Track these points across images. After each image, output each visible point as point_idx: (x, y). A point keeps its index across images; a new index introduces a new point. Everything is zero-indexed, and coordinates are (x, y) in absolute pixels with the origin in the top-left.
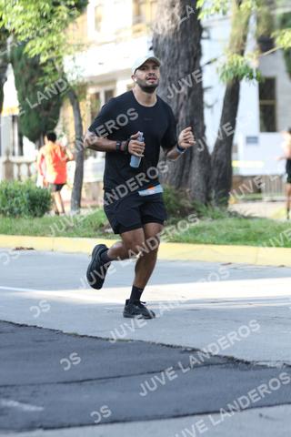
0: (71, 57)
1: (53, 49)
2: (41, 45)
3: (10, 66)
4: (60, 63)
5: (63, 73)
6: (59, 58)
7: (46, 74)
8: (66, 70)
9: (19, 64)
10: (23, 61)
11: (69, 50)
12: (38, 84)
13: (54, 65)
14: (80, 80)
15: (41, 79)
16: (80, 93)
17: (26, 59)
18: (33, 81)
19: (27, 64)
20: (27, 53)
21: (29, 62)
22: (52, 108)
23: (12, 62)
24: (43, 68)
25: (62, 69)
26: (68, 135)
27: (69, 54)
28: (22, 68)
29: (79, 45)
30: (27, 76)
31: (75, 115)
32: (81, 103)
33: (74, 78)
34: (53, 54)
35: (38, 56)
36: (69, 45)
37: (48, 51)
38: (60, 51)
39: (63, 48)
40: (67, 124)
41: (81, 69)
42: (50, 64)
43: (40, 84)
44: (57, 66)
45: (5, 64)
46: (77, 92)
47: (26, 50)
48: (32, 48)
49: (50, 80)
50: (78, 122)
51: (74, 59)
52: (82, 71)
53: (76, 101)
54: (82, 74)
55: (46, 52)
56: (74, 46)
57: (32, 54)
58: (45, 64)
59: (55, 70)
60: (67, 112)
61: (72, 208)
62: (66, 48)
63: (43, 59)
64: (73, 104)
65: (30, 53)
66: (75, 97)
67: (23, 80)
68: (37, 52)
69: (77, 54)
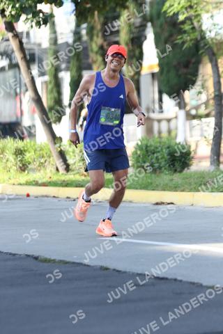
0: (210, 14)
1: (191, 7)
2: (179, 4)
3: (149, 24)
4: (199, 21)
5: (202, 31)
6: (198, 16)
7: (185, 32)
8: (204, 28)
9: (158, 23)
10: (162, 19)
11: (207, 8)
12: (177, 41)
13: (192, 24)
14: (218, 37)
15: (179, 37)
16: (218, 50)
17: (165, 18)
18: (173, 39)
19: (166, 22)
20: (165, 12)
21: (168, 20)
22: (191, 66)
23: (151, 21)
24: (182, 26)
25: (200, 26)
26: (207, 91)
27: (207, 12)
28: (161, 26)
29: (217, 3)
30: (166, 34)
31: (214, 72)
32: (219, 61)
33: (213, 35)
34: (192, 13)
35: (176, 15)
36: (207, 3)
37: (186, 9)
38: (199, 9)
39: (201, 6)
40: (205, 81)
41: (219, 27)
42: (188, 22)
43: (179, 41)
44: (196, 24)
45: (145, 23)
46: (215, 50)
47: (164, 9)
48: (171, 6)
49: (189, 38)
50: (217, 79)
51: (212, 16)
52: (220, 29)
53: (214, 58)
54: (220, 31)
55: (184, 10)
56: (211, 3)
57: (171, 12)
58: (183, 22)
59: (193, 28)
60: (206, 70)
61: (211, 164)
62: (204, 6)
63: (181, 18)
64: (211, 61)
65: (169, 11)
66: (214, 54)
67: (163, 38)
68: (176, 11)
69: (215, 12)
